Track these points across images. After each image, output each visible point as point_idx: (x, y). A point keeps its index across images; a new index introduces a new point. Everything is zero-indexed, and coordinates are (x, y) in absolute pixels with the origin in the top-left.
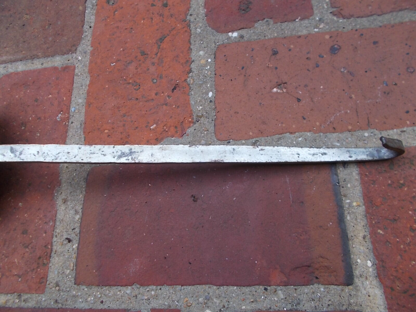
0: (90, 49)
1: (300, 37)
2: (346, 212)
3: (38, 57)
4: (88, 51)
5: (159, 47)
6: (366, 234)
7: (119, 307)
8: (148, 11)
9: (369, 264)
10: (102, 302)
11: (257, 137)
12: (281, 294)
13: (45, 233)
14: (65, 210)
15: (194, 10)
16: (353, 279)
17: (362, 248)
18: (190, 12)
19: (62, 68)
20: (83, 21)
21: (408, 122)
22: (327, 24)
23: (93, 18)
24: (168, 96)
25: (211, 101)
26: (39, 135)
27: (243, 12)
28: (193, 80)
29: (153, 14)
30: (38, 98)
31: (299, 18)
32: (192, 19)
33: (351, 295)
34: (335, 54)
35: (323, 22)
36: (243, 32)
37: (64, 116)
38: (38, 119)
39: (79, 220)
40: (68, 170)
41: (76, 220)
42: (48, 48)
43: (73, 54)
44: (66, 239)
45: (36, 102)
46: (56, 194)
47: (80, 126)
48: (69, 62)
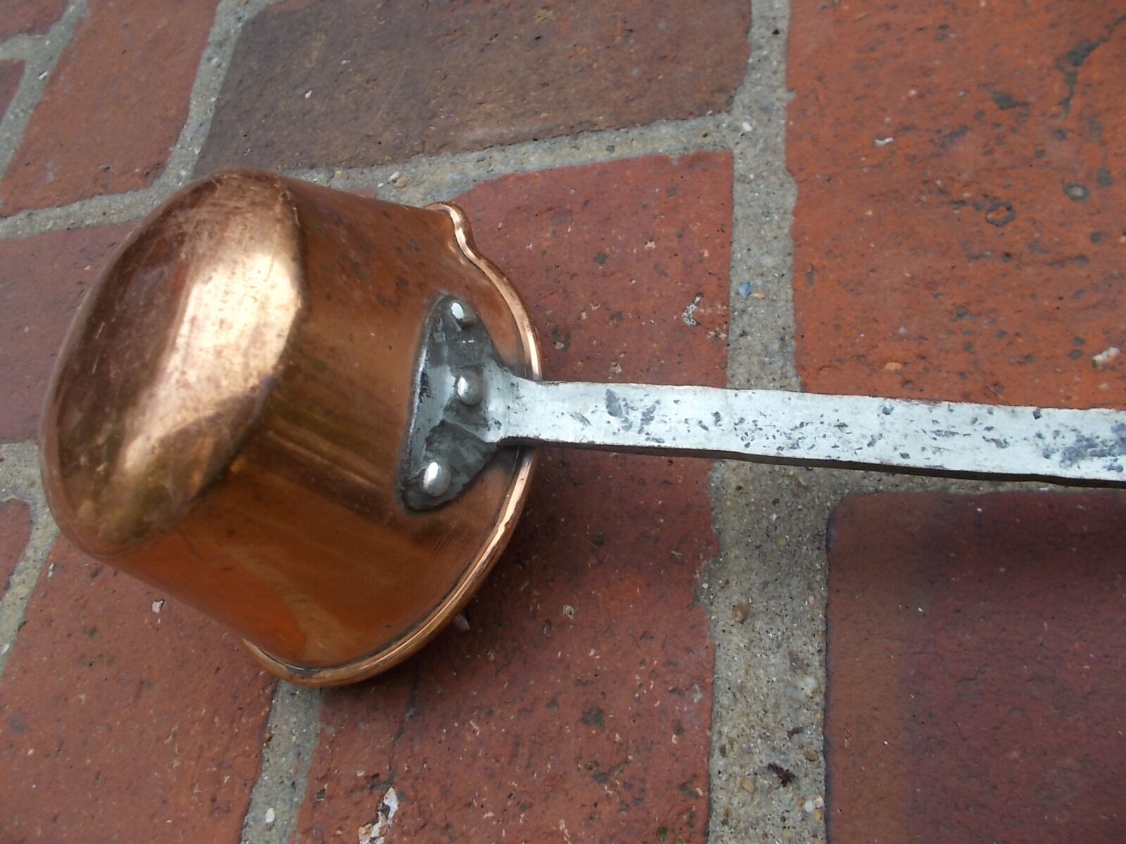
0: (783, 96)
3: (593, 128)
4: (778, 104)
5: (1071, 79)
13: (679, 730)
14: (747, 648)
19: (682, 158)
37: (709, 311)
38: (612, 317)
39: (818, 699)
40: (742, 501)
41: (802, 696)
42: (628, 101)
43: (718, 117)
44: (772, 767)
45: (602, 263)
46: (705, 586)
47: (781, 348)
48: (708, 139)
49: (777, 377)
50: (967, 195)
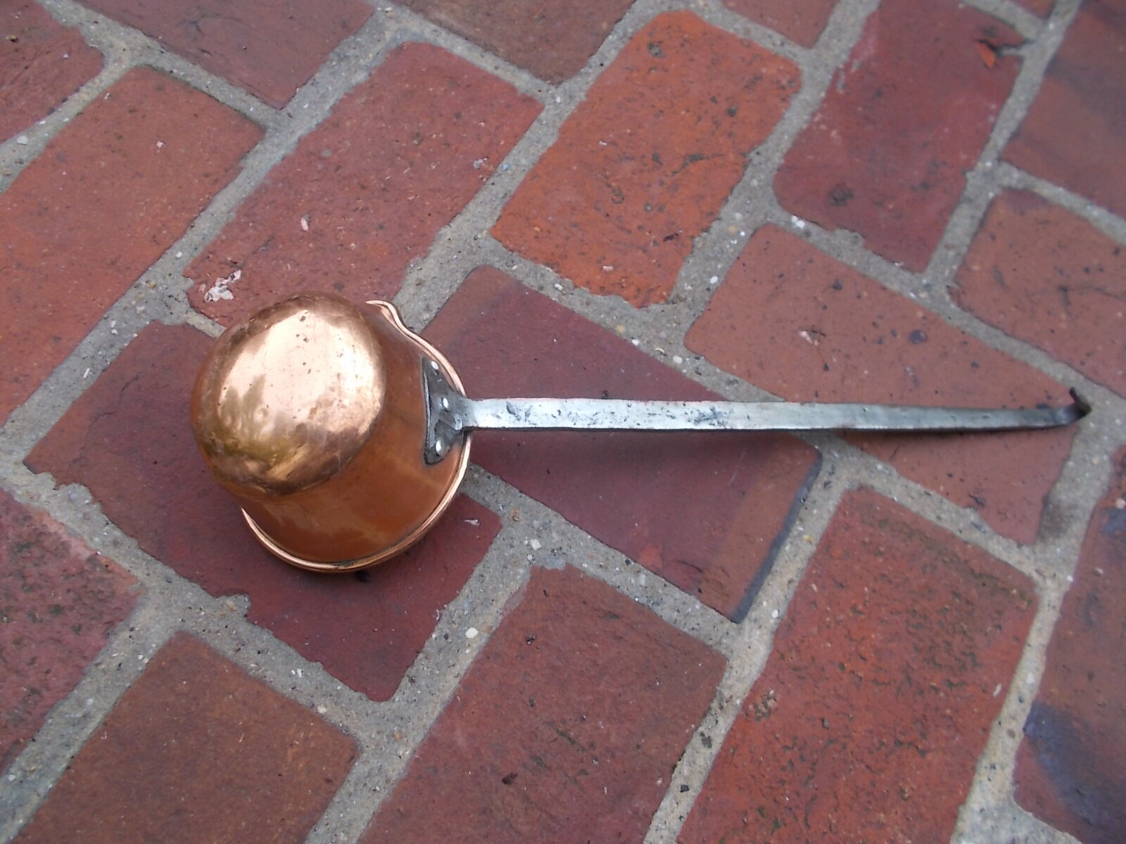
0: (581, 96)
1: (884, 289)
2: (789, 540)
3: (495, 52)
4: (577, 99)
5: (684, 166)
6: (795, 578)
8: (702, 103)
9: (775, 614)
11: (740, 376)
12: (643, 579)
14: (413, 295)
15: (767, 150)
16: (743, 618)
17: (779, 592)
18: (760, 149)
19: (523, 94)
20: (596, 48)
21: (942, 488)
22: (932, 297)
23: (613, 54)
24: (655, 242)
25: (708, 289)
26: (434, 167)
27: (832, 201)
28: (704, 244)
29: (706, 112)
30: (463, 114)
31: (902, 264)
32: (756, 160)
33: (728, 633)
34: (914, 342)
35: (928, 291)
36: (814, 229)
37: (487, 166)
38: (445, 144)
39: (427, 322)
40: (448, 245)
42: (519, 50)
43: (551, 86)
45: (457, 118)
46: (412, 266)
47: (503, 197)
48: (539, 93)
49: (493, 207)
50: (614, 184)
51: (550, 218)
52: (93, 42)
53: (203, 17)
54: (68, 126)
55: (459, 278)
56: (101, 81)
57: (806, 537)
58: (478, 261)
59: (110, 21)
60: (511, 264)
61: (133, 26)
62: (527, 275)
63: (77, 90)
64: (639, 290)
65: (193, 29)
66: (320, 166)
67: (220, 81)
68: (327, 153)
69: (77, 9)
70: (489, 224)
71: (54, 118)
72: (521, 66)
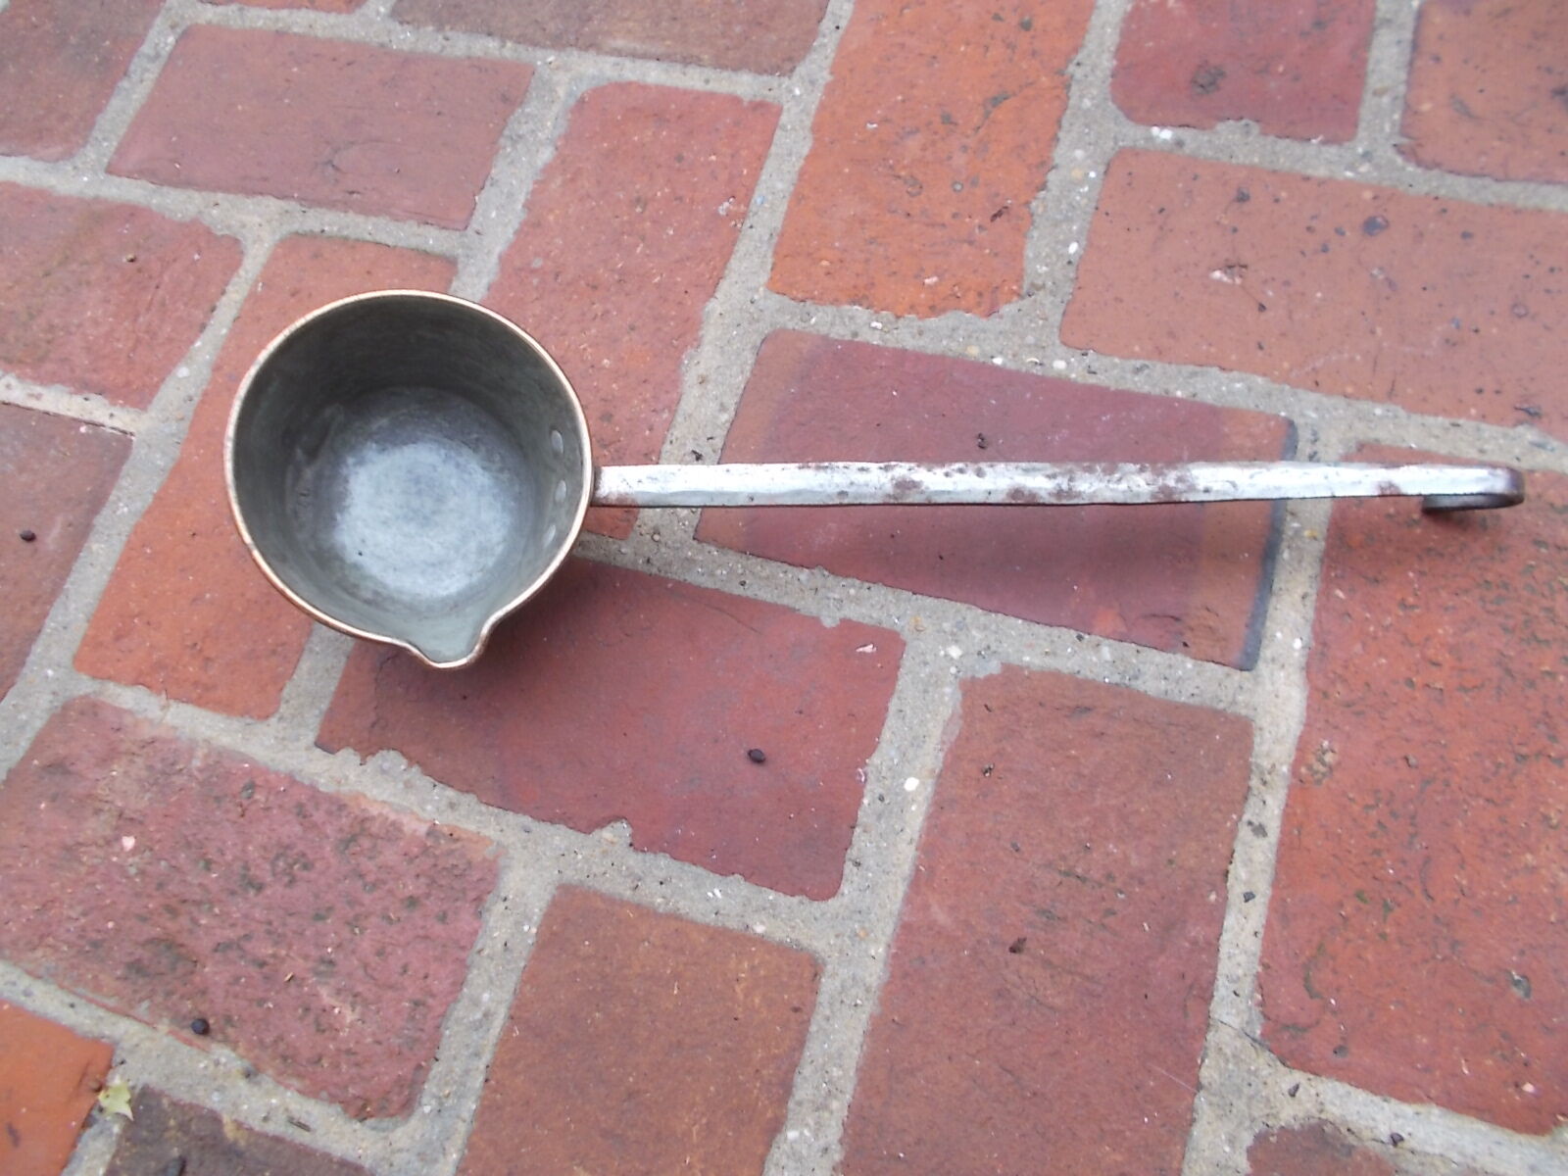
0: (825, 77)
1: (1307, 179)
2: (1284, 545)
3: (698, 62)
4: (821, 81)
5: (987, 115)
6: (1309, 591)
7: (776, 599)
8: (982, 27)
9: (1298, 644)
10: (743, 584)
11: (1149, 359)
12: (1106, 652)
13: (651, 429)
14: (700, 397)
15: (1089, 56)
16: (1256, 661)
17: (1293, 614)
18: (1079, 57)
19: (751, 102)
20: (823, 10)
21: (1473, 411)
22: (1377, 167)
23: (848, 8)
24: (980, 227)
25: (1070, 263)
26: (671, 232)
27: (1200, 90)
28: (1045, 207)
29: (992, 37)
30: (685, 154)
31: (1321, 138)
32: (1079, 73)
33: (1241, 687)
34: (1371, 234)
35: (1369, 161)
36: (1186, 134)
37: (736, 208)
38: (676, 199)
39: (728, 425)
40: (721, 321)
41: (719, 423)
42: (728, 49)
43: (782, 78)
44: (694, 452)
45: (679, 162)
46: (686, 362)
47: (769, 239)
48: (771, 93)
49: (761, 256)
50: (903, 173)
51: (837, 244)
52: (222, 230)
53: (336, 152)
54: (230, 337)
55: (749, 358)
56: (247, 272)
57: (1307, 533)
58: (765, 328)
59: (231, 197)
60: (806, 317)
61: (261, 194)
62: (833, 324)
63: (223, 293)
64: (980, 294)
65: (330, 170)
66: (535, 281)
67: (382, 221)
68: (537, 263)
69: (189, 197)
70: (764, 278)
71: (208, 334)
72: (737, 67)
